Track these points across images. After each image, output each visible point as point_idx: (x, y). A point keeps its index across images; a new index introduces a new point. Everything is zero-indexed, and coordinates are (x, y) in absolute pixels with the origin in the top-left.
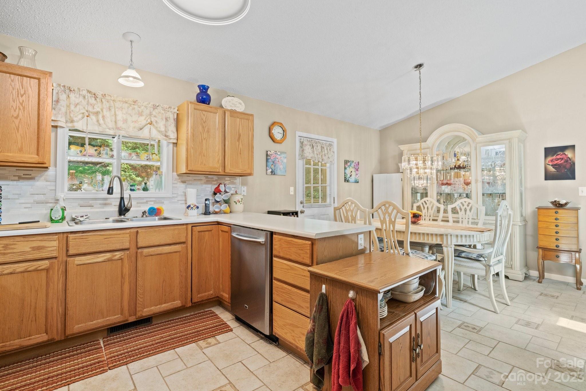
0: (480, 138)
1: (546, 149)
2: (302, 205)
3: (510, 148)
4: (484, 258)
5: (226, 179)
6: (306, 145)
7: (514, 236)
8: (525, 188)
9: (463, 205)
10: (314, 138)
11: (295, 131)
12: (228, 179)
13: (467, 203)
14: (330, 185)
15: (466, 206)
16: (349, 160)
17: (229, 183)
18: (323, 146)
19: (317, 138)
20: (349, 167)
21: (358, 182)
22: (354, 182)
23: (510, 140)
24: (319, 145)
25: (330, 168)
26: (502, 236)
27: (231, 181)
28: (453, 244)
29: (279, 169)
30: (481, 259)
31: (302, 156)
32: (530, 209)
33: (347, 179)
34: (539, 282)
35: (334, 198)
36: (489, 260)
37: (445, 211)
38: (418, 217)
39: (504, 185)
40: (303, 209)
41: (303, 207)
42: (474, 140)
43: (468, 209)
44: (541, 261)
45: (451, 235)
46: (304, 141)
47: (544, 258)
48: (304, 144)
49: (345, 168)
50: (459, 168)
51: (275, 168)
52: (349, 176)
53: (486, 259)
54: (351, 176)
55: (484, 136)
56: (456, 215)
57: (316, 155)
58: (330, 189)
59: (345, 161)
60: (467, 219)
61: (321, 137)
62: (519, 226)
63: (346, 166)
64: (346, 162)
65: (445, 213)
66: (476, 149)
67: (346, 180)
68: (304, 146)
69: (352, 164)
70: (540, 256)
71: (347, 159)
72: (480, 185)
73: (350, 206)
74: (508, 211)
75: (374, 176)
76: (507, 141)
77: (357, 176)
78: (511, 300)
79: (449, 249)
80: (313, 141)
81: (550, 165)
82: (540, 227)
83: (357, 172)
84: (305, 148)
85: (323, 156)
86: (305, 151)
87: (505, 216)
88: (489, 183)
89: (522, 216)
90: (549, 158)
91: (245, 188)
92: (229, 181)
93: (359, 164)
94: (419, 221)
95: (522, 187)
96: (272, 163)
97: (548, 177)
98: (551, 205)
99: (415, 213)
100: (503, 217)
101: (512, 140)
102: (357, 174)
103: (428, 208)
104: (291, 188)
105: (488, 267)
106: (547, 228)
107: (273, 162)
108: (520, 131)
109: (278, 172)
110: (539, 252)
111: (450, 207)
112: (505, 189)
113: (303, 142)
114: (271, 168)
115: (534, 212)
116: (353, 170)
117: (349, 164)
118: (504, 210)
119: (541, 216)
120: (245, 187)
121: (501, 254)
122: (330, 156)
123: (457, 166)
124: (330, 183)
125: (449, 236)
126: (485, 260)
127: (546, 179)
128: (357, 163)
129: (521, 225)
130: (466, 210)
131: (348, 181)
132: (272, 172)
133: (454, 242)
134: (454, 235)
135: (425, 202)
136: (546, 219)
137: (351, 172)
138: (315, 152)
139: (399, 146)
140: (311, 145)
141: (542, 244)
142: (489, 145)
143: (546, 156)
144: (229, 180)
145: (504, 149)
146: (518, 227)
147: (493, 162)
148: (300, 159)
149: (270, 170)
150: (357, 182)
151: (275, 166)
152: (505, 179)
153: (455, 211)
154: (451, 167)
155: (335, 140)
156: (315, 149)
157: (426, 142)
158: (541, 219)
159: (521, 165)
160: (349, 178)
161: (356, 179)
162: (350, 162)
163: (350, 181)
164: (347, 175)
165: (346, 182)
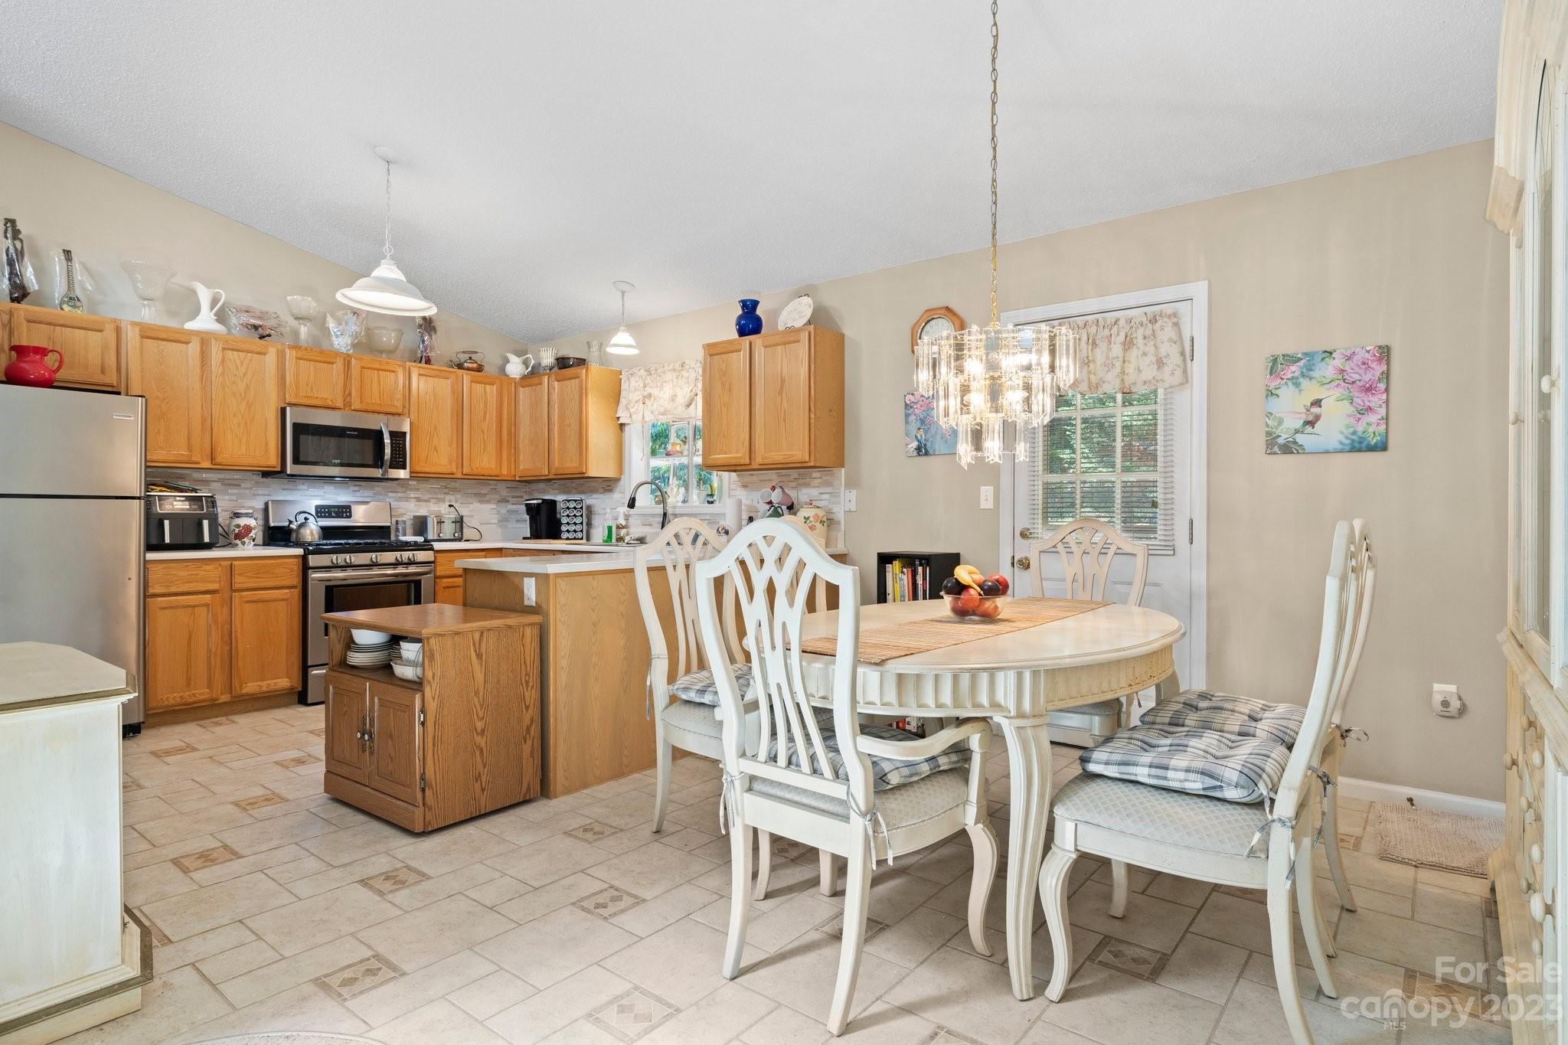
2: (1027, 542)
5: (814, 475)
12: (818, 475)
14: (1169, 474)
16: (1298, 350)
17: (819, 483)
20: (1298, 385)
21: (1379, 448)
22: (1342, 451)
25: (1167, 403)
27: (824, 478)
29: (938, 437)
33: (1280, 441)
35: (1192, 522)
49: (1267, 394)
51: (929, 436)
52: (1294, 423)
54: (1311, 423)
58: (1170, 488)
63: (1272, 384)
64: (1273, 367)
67: (1273, 444)
69: (1319, 366)
77: (1370, 419)
83: (1375, 401)
91: (853, 495)
92: (820, 480)
93: (1385, 358)
96: (918, 424)
102: (1369, 409)
104: (983, 490)
107: (923, 422)
109: (937, 448)
114: (916, 437)
116: (1332, 393)
117: (1295, 368)
120: (854, 492)
124: (1169, 464)
131: (1291, 449)
132: (919, 449)
137: (1317, 403)
144: (821, 478)
149: (915, 444)
150: (1366, 445)
151: (926, 432)
160: (1297, 431)
161: (1354, 433)
162: (1300, 359)
163: (1304, 449)
164: (1280, 422)
165: (1275, 453)
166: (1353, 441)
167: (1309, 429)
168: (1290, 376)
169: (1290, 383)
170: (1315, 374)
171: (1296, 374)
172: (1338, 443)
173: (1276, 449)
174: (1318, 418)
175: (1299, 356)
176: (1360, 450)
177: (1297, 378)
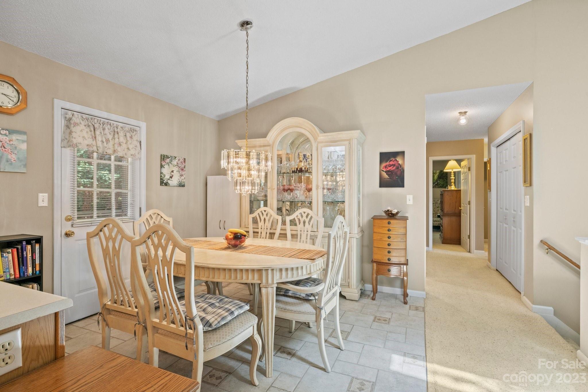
0: (322, 137)
1: (381, 153)
2: (70, 223)
3: (350, 150)
4: (314, 296)
6: (76, 124)
7: (352, 251)
8: (363, 195)
9: (302, 216)
10: (99, 115)
11: (53, 98)
13: (306, 214)
14: (133, 191)
15: (304, 217)
16: (169, 154)
18: (116, 130)
19: (106, 117)
20: (169, 165)
21: (184, 186)
22: (177, 186)
23: (350, 140)
24: (107, 127)
25: (133, 164)
26: (337, 264)
28: (275, 282)
30: (312, 298)
31: (68, 142)
32: (366, 218)
33: (165, 182)
34: (373, 299)
35: (140, 208)
36: (320, 300)
37: (284, 223)
38: (240, 238)
39: (343, 192)
40: (73, 230)
41: (72, 225)
42: (315, 139)
43: (307, 221)
44: (375, 276)
45: (273, 270)
46: (73, 118)
47: (378, 272)
48: (72, 122)
49: (162, 166)
50: (301, 171)
52: (167, 177)
53: (317, 297)
54: (171, 177)
55: (326, 134)
56: (294, 227)
57: (99, 144)
58: (133, 196)
59: (161, 155)
60: (306, 232)
61: (113, 117)
62: (357, 238)
63: (163, 163)
64: (163, 158)
65: (284, 225)
66: (317, 150)
67: (163, 183)
68: (72, 125)
69: (173, 160)
70: (375, 271)
71: (165, 154)
72: (320, 191)
73: (111, 231)
74: (343, 228)
75: (208, 177)
76: (347, 143)
77: (183, 178)
78: (345, 339)
79: (270, 290)
80: (96, 121)
81: (384, 171)
82: (375, 239)
83: (183, 173)
84: (74, 129)
85: (116, 146)
86: (74, 134)
87: (340, 236)
88: (328, 189)
89: (359, 226)
90: (384, 164)
93: (185, 162)
94: (243, 244)
95: (360, 194)
97: (383, 184)
98: (384, 214)
99: (237, 232)
100: (337, 237)
101: (352, 140)
102: (182, 175)
103: (265, 219)
104: (41, 195)
105: (318, 309)
106: (381, 240)
108: (359, 131)
110: (373, 266)
111: (288, 219)
112: (344, 197)
113: (70, 119)
115: (370, 221)
116: (176, 169)
117: (168, 160)
118: (339, 228)
119: (376, 227)
121: (336, 284)
122: (131, 147)
123: (299, 169)
124: (133, 187)
125: (270, 272)
126: (315, 299)
127: (381, 186)
128: (181, 160)
129: (358, 237)
130: (304, 222)
131: (166, 184)
133: (277, 279)
134: (276, 269)
135: (261, 212)
136: (380, 230)
137: (173, 171)
138: (99, 138)
139: (236, 141)
140: (89, 126)
141: (376, 257)
142: (330, 146)
143: (381, 162)
145: (344, 153)
146: (355, 239)
147: (334, 165)
148: (64, 147)
150: (181, 185)
152: (344, 186)
153: (293, 223)
154: (293, 170)
155: (143, 125)
156: (98, 133)
157: (266, 138)
158: (376, 230)
159: (360, 170)
160: (168, 179)
161: (180, 181)
162: (169, 158)
163: (170, 185)
164: (165, 176)
165: (163, 185)
166: (179, 183)
167: (171, 179)
168: (167, 162)
169: (167, 164)
170: (172, 163)
171: (169, 162)
172: (176, 184)
173: (163, 184)
174: (173, 176)
175: (169, 156)
176: (180, 186)
177: (169, 163)
